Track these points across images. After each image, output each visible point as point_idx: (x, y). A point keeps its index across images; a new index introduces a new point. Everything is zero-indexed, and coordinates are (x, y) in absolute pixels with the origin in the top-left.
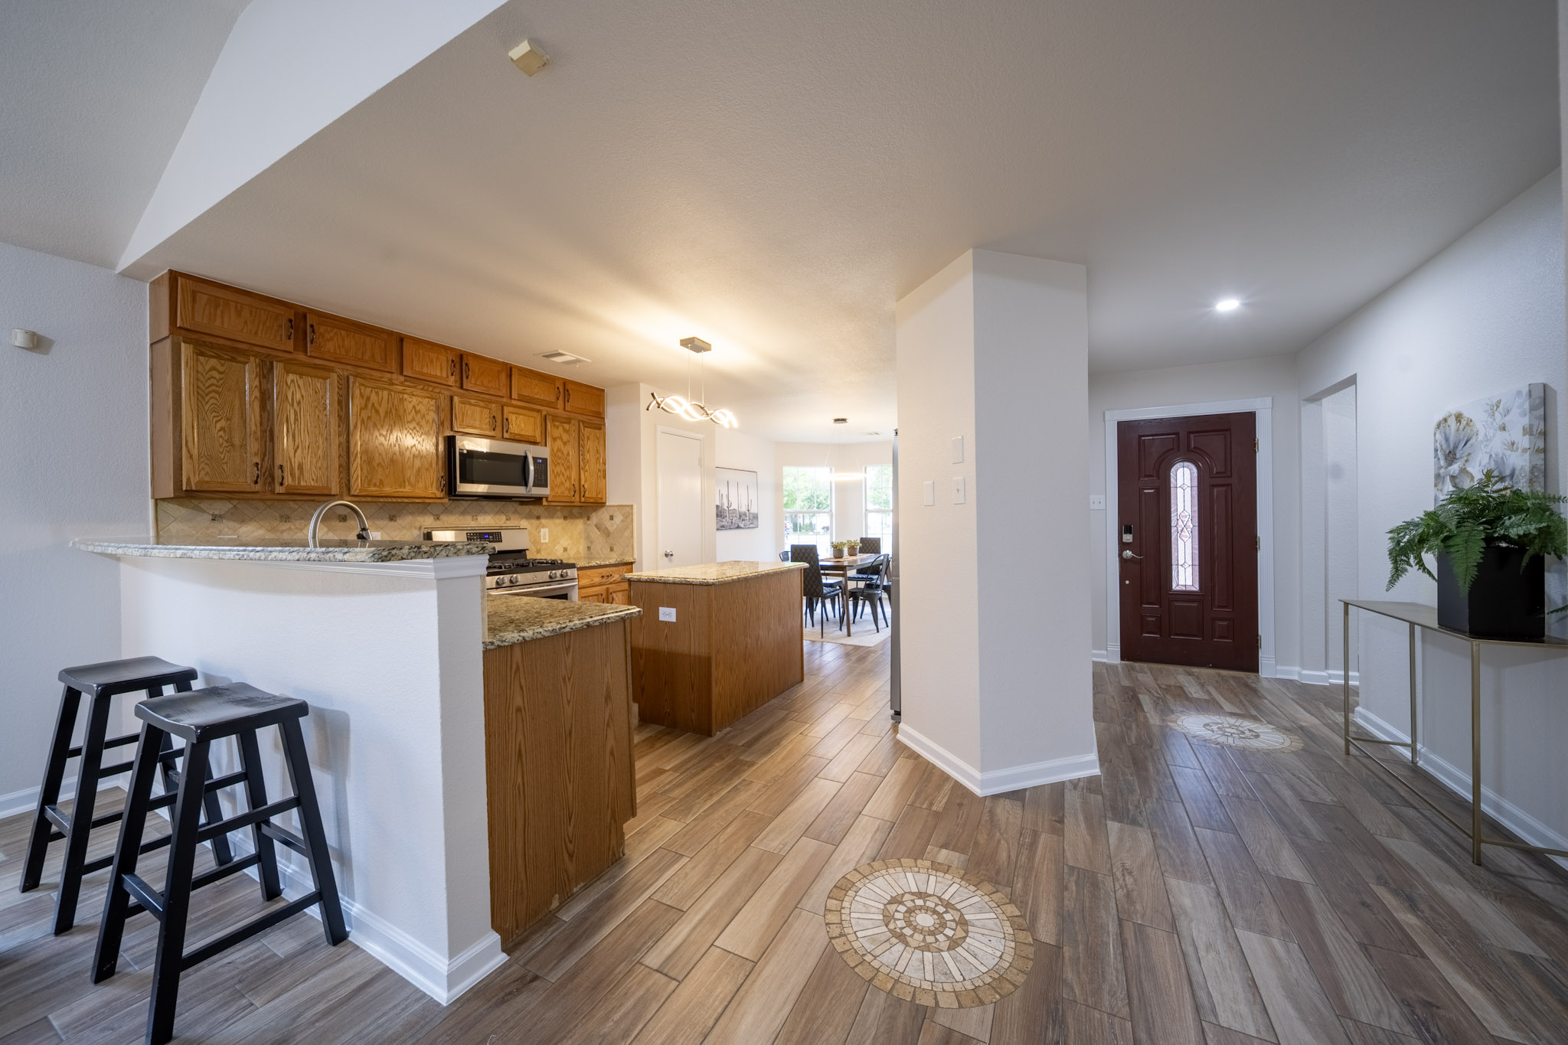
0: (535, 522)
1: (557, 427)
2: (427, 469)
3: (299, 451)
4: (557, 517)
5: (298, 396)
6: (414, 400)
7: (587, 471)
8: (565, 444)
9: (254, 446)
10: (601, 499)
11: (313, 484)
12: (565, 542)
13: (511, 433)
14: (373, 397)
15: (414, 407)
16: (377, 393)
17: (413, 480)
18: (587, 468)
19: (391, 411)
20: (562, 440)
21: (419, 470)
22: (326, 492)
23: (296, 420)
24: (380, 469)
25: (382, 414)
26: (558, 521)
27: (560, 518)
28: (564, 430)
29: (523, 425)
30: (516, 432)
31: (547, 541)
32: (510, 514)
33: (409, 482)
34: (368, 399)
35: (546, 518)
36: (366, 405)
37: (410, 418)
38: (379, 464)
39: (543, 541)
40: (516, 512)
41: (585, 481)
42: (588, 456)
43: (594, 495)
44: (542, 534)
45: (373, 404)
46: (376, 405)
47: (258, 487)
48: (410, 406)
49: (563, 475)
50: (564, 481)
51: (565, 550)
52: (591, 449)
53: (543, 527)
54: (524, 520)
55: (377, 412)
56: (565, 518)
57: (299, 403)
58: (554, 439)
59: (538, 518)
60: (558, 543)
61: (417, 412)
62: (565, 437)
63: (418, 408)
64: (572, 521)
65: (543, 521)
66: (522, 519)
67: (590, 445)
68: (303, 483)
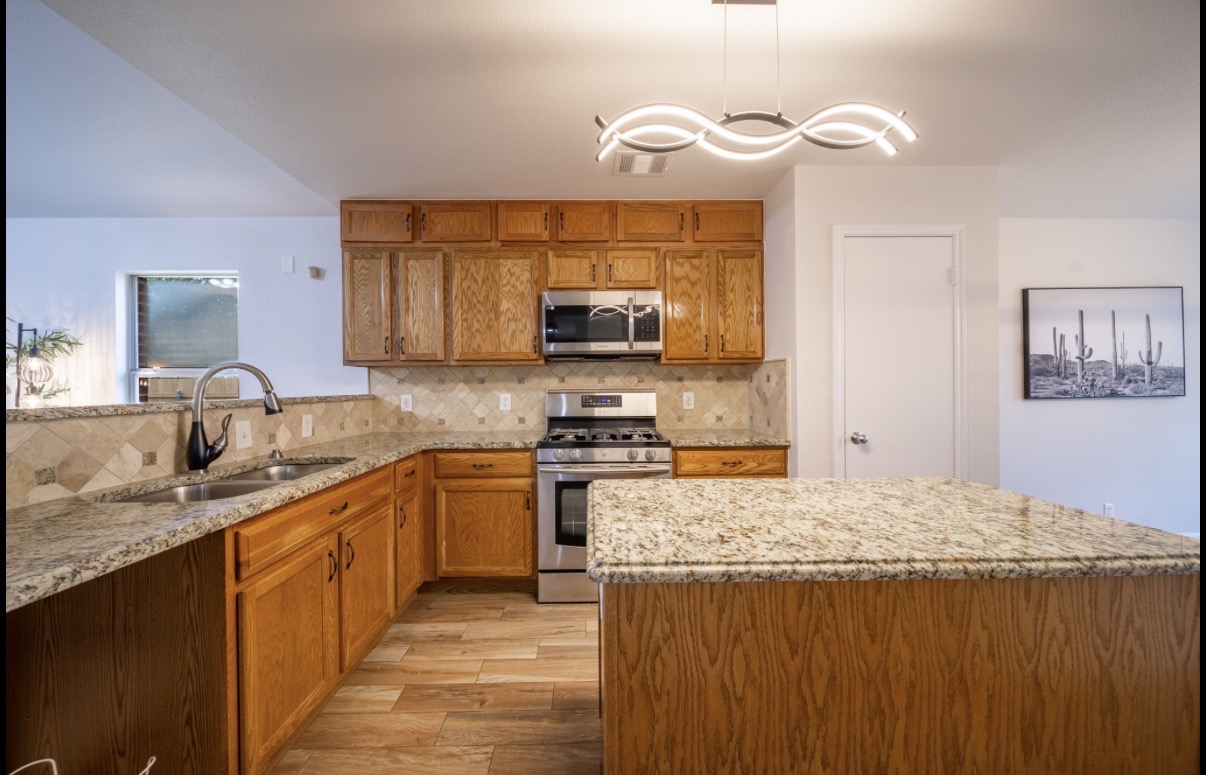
0: (676, 385)
1: (682, 265)
2: (521, 331)
3: (416, 324)
4: (707, 379)
5: (415, 278)
6: (509, 263)
7: (730, 316)
8: (693, 284)
9: (386, 323)
10: (754, 352)
11: (426, 351)
12: (719, 409)
13: (615, 281)
14: (473, 269)
15: (509, 270)
16: (475, 264)
17: (508, 343)
18: (730, 312)
19: (488, 278)
20: (689, 280)
21: (514, 332)
22: (433, 358)
23: (414, 298)
24: (478, 335)
25: (480, 282)
26: (708, 383)
27: (711, 380)
28: (693, 266)
29: (632, 269)
30: (623, 279)
31: (692, 407)
32: (643, 375)
33: (505, 346)
34: (468, 270)
35: (692, 379)
36: (466, 276)
37: (505, 282)
38: (477, 330)
39: (686, 407)
40: (651, 373)
41: (726, 330)
42: (730, 296)
43: (741, 347)
44: (685, 398)
45: (472, 274)
46: (475, 275)
47: (388, 357)
48: (505, 270)
49: (691, 324)
50: (691, 332)
51: (719, 419)
52: (737, 287)
53: (688, 390)
54: (661, 382)
55: (476, 281)
56: (719, 379)
57: (416, 284)
58: (677, 280)
59: (680, 379)
60: (709, 410)
61: (511, 275)
62: (694, 275)
63: (512, 271)
64: (730, 383)
65: (687, 383)
66: (658, 380)
67: (736, 281)
68: (419, 352)
